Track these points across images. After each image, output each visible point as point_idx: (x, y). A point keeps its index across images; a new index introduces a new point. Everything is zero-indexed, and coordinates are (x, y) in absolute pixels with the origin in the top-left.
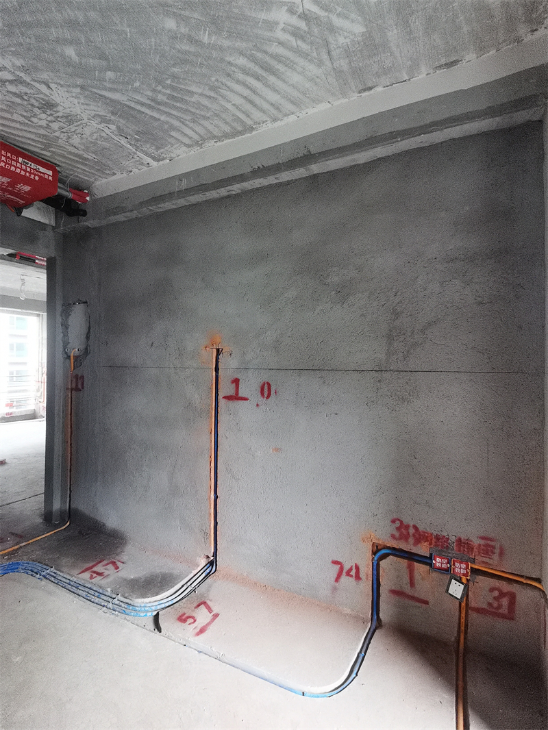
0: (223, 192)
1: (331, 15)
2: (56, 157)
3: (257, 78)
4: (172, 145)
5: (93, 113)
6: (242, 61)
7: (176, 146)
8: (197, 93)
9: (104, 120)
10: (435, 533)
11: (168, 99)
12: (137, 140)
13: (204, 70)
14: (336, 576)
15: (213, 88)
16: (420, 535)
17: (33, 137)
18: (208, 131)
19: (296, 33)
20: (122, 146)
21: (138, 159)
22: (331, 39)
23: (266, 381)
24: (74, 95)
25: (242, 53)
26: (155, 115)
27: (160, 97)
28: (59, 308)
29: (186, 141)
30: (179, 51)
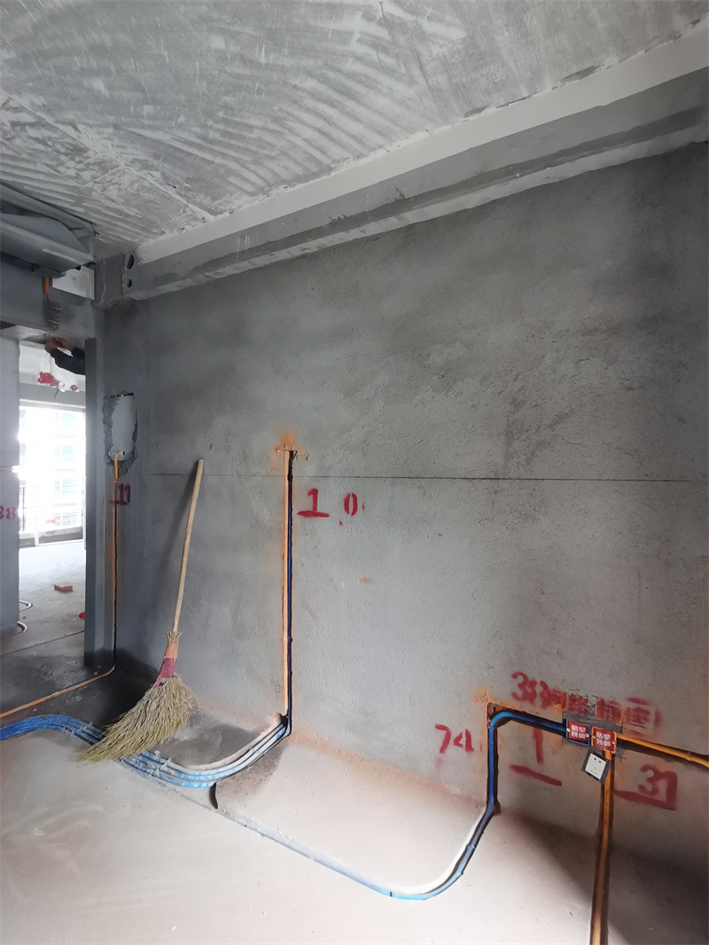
0: (295, 251)
1: (419, 19)
2: (91, 214)
3: (332, 104)
4: (231, 194)
5: (131, 157)
6: (310, 84)
7: (235, 195)
8: (257, 128)
9: (145, 166)
10: (569, 693)
11: (221, 136)
12: (188, 189)
13: (264, 98)
14: (441, 745)
15: (276, 120)
16: (549, 694)
17: (61, 190)
18: (275, 174)
19: (376, 44)
20: (170, 198)
21: (190, 213)
22: (422, 49)
23: (351, 492)
24: (106, 136)
25: (309, 74)
26: (208, 156)
27: (212, 135)
28: (100, 401)
29: (249, 188)
30: (230, 75)
